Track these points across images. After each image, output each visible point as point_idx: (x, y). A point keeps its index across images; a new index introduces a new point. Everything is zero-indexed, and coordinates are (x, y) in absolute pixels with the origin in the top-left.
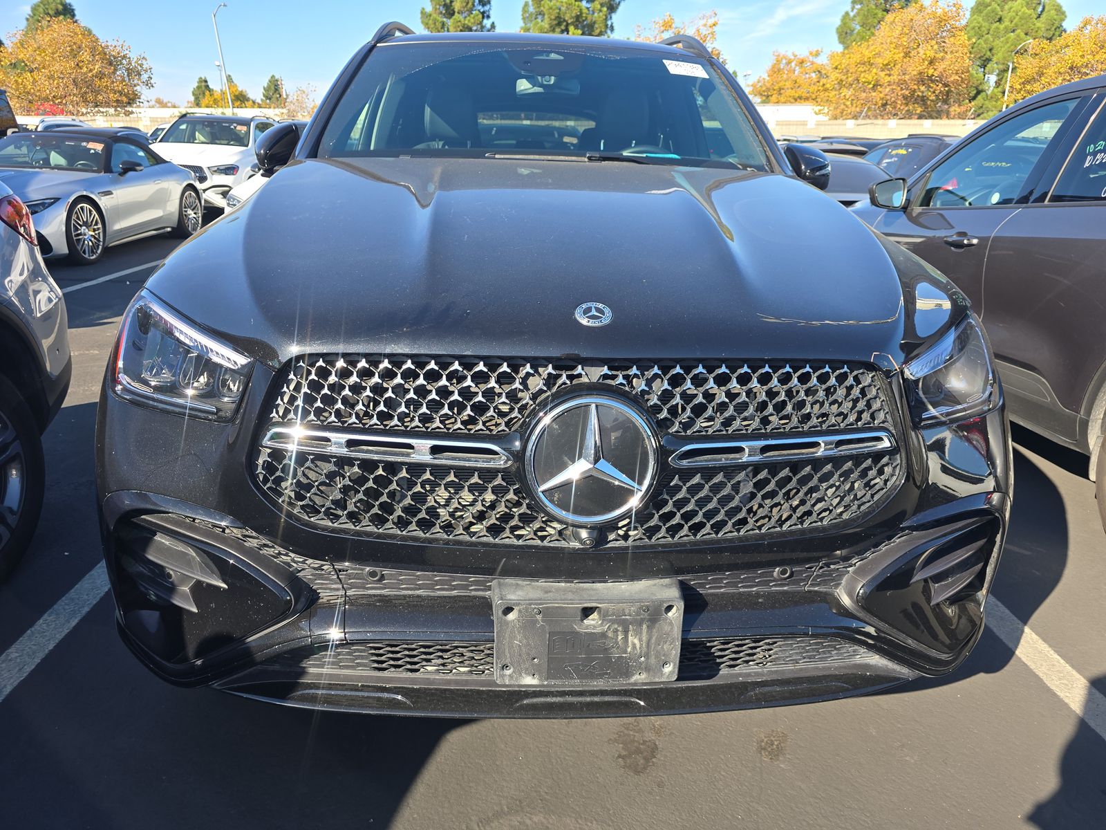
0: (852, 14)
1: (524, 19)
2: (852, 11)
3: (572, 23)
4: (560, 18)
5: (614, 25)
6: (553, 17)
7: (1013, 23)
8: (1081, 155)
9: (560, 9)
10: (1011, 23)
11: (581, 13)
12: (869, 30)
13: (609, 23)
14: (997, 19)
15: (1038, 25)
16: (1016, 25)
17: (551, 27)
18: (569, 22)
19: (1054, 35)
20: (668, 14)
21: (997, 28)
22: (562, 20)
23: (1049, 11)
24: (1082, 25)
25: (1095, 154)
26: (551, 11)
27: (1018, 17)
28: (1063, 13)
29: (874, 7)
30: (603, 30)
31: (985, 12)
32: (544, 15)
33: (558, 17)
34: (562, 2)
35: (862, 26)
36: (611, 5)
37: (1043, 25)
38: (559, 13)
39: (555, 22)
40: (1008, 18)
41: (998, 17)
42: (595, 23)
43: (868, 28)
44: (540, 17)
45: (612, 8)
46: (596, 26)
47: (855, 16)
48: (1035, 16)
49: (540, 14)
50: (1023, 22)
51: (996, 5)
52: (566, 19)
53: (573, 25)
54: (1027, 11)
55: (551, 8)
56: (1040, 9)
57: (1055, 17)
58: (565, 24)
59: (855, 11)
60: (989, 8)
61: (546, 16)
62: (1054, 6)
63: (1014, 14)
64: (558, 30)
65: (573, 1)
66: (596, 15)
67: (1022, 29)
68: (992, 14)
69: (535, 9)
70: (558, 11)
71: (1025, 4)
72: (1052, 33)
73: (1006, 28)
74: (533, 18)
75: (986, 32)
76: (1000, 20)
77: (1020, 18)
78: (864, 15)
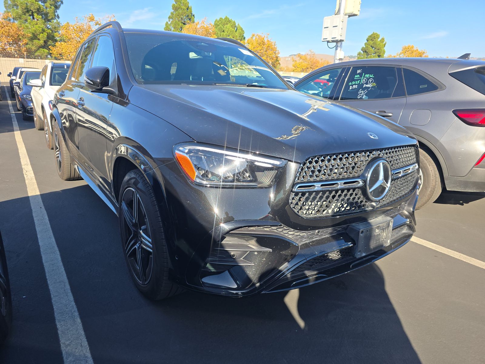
0: (169, 23)
1: (5, 7)
2: (169, 21)
3: (35, 12)
4: (28, 9)
5: (59, 15)
6: (24, 8)
7: (228, 33)
8: (347, 86)
9: (27, 4)
10: (228, 32)
11: (40, 8)
12: (177, 30)
13: (56, 14)
14: (222, 31)
15: (236, 34)
16: (229, 34)
17: (23, 13)
18: (34, 11)
19: (242, 39)
20: (91, 14)
21: (223, 34)
22: (29, 10)
23: (239, 30)
24: (252, 36)
25: (352, 85)
26: (22, 4)
27: (229, 31)
28: (243, 31)
29: (178, 21)
30: (54, 17)
31: (218, 28)
32: (17, 6)
33: (27, 8)
34: (28, 1)
35: (174, 28)
36: (55, 5)
37: (238, 35)
38: (27, 6)
39: (25, 11)
40: (226, 31)
41: (223, 30)
42: (48, 13)
43: (177, 29)
44: (15, 7)
45: (57, 7)
46: (49, 15)
47: (170, 24)
48: (235, 31)
49: (15, 5)
50: (231, 33)
51: (221, 26)
52: (32, 9)
53: (36, 13)
54: (232, 29)
55: (22, 3)
56: (236, 29)
57: (241, 32)
58: (31, 12)
59: (170, 22)
60: (219, 26)
61: (19, 7)
62: (240, 28)
63: (228, 30)
64: (27, 14)
65: (35, 1)
66: (48, 9)
67: (232, 36)
68: (221, 29)
69: (12, 2)
70: (26, 5)
71: (231, 26)
72: (241, 38)
73: (226, 34)
74: (11, 7)
75: (220, 35)
76: (223, 31)
77: (230, 31)
78: (174, 24)
